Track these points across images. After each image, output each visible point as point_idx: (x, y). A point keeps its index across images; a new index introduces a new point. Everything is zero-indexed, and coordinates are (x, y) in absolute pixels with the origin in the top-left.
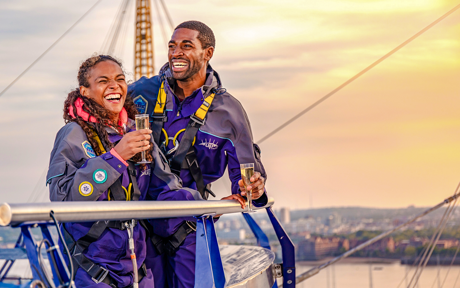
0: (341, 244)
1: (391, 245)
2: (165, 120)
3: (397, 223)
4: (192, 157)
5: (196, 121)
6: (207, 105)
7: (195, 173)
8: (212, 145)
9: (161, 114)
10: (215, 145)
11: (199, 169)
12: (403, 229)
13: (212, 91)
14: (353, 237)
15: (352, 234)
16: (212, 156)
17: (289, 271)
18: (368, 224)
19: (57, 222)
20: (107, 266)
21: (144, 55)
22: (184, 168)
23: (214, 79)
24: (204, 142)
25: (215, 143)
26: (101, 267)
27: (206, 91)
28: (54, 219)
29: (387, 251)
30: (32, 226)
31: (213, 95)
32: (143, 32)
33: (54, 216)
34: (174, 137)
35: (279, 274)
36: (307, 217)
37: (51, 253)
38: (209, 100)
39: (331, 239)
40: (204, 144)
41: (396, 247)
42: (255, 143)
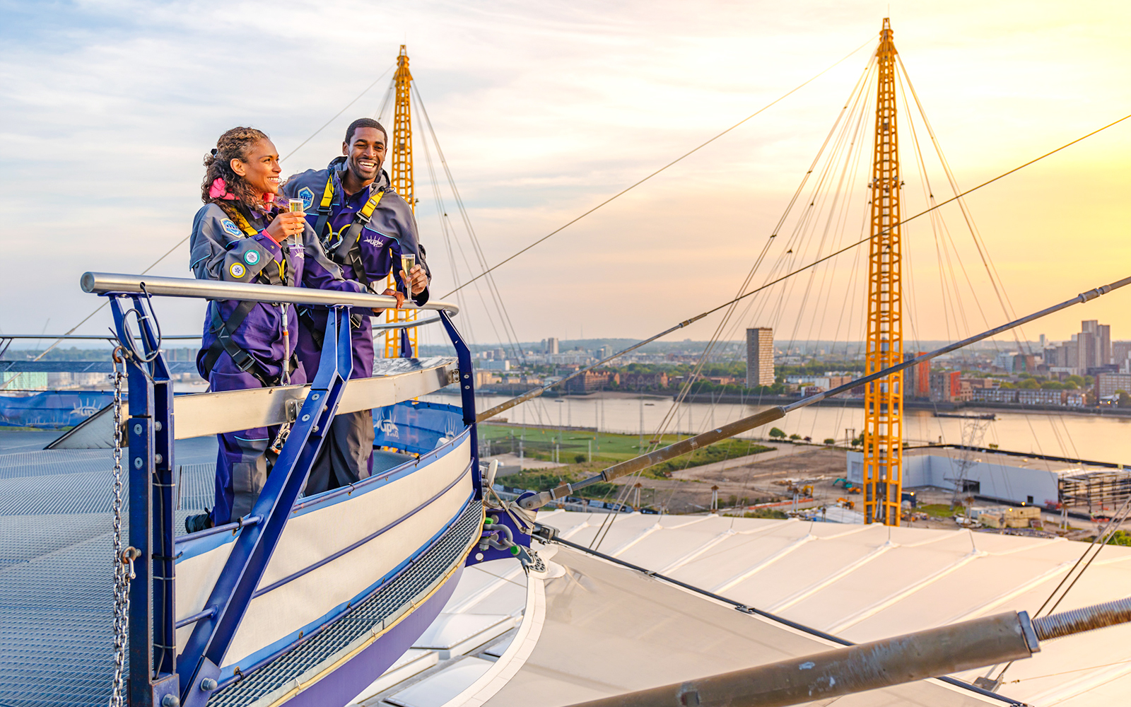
0: (611, 378)
1: (664, 381)
2: (331, 215)
3: (672, 358)
4: (355, 253)
5: (362, 218)
6: (374, 203)
7: (358, 271)
8: (377, 243)
9: (327, 208)
10: (380, 243)
11: (362, 267)
12: (677, 363)
13: (381, 190)
14: (624, 371)
15: (624, 367)
16: (376, 254)
17: (466, 377)
18: (640, 358)
19: (148, 294)
20: (254, 353)
21: (402, 167)
22: (348, 263)
23: (383, 177)
24: (369, 239)
25: (380, 241)
26: (248, 355)
27: (374, 188)
28: (145, 291)
29: (660, 386)
30: (120, 295)
31: (381, 194)
32: (402, 141)
33: (145, 288)
34: (338, 232)
35: (457, 379)
36: (576, 349)
37: (142, 322)
38: (376, 198)
39: (601, 373)
40: (368, 241)
41: (669, 382)
42: (420, 244)
